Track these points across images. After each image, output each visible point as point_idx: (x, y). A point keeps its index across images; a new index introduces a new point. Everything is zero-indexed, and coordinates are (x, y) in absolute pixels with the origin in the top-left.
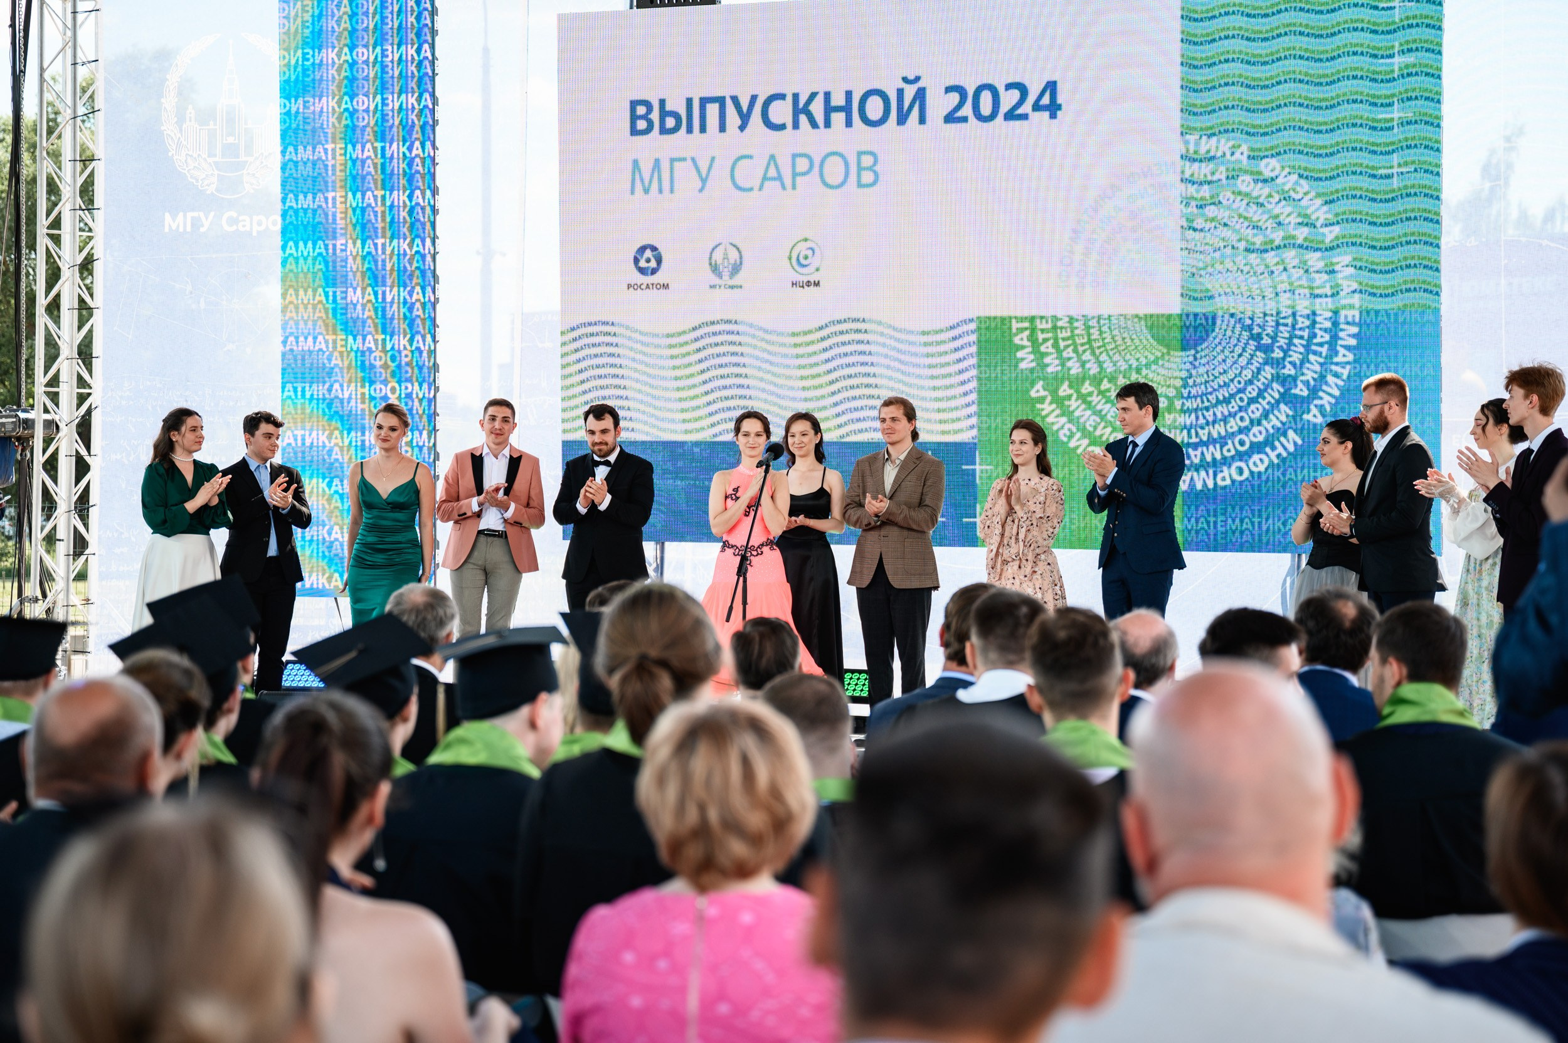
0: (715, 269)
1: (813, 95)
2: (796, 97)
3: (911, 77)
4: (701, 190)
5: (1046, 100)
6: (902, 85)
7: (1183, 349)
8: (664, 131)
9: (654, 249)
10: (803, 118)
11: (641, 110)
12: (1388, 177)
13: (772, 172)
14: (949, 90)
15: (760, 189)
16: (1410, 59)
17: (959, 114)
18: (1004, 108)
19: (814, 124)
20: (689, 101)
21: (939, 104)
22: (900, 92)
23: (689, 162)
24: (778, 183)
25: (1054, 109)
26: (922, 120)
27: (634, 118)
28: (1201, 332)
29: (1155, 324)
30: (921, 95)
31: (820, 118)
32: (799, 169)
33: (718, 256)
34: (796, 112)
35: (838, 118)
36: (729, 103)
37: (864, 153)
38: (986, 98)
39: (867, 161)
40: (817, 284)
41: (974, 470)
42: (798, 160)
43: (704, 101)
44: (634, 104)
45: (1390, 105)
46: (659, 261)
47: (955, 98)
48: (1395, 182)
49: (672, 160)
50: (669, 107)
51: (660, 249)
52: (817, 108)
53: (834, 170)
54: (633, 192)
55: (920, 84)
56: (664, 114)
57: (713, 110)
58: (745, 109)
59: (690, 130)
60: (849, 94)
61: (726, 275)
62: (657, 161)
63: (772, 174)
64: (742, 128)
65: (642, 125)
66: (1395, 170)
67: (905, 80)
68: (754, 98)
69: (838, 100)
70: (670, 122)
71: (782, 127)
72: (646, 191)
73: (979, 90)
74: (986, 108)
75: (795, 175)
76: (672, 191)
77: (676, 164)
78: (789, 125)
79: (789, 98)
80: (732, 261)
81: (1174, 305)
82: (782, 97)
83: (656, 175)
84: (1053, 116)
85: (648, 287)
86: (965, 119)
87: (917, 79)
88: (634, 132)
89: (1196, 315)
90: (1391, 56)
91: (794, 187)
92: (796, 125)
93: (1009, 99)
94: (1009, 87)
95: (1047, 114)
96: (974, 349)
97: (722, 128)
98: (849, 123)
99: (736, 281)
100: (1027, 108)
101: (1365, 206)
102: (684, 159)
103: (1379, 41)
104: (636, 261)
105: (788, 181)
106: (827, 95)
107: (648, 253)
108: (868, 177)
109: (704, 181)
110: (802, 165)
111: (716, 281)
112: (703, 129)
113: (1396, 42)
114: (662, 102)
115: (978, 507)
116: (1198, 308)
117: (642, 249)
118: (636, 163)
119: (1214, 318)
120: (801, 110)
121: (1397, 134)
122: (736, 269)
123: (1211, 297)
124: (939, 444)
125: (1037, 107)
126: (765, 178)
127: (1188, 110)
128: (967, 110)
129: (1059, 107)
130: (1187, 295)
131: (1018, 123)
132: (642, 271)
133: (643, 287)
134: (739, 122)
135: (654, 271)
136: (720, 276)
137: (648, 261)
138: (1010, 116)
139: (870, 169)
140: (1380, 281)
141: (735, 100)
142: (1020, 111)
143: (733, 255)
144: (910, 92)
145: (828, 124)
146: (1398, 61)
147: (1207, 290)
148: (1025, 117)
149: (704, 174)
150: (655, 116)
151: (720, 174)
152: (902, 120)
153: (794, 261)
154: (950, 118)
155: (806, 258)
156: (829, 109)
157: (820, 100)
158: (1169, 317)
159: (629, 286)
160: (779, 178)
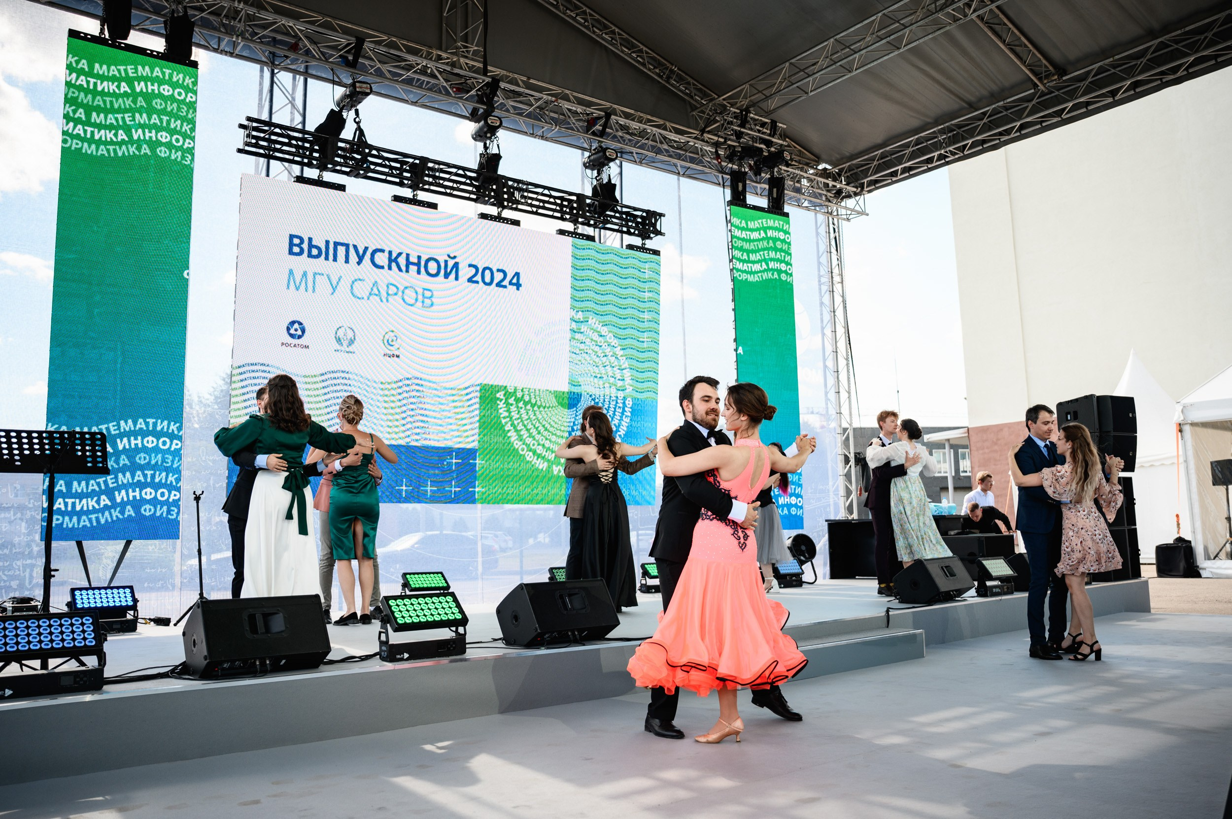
0: (339, 340)
1: (400, 254)
2: (390, 253)
3: (452, 255)
4: (332, 294)
5: (515, 281)
6: (447, 258)
7: (569, 409)
8: (310, 255)
9: (300, 324)
10: (394, 265)
11: (296, 241)
12: (643, 342)
13: (375, 291)
14: (470, 266)
15: (368, 299)
16: (650, 295)
17: (474, 279)
18: (496, 281)
19: (400, 270)
20: (327, 242)
21: (466, 272)
22: (446, 262)
23: (325, 276)
24: (377, 298)
25: (518, 286)
26: (457, 279)
27: (291, 245)
28: (576, 402)
29: (558, 395)
30: (456, 265)
31: (404, 268)
32: (390, 292)
33: (341, 333)
34: (390, 260)
35: (413, 269)
36: (352, 249)
37: (427, 290)
38: (487, 273)
39: (428, 294)
40: (398, 356)
41: (476, 463)
42: (391, 287)
43: (336, 244)
44: (292, 237)
45: (644, 312)
46: (303, 331)
47: (473, 271)
48: (645, 345)
49: (315, 274)
50: (314, 243)
51: (305, 324)
52: (402, 261)
53: (410, 296)
54: (288, 288)
55: (456, 260)
56: (311, 246)
57: (341, 250)
58: (361, 252)
59: (327, 258)
60: (419, 257)
61: (345, 343)
62: (305, 274)
63: (374, 291)
64: (359, 263)
65: (296, 249)
66: (645, 340)
67: (449, 256)
68: (366, 249)
69: (414, 259)
70: (315, 252)
71: (382, 267)
72: (297, 289)
73: (485, 269)
74: (488, 279)
75: (388, 294)
76: (314, 291)
77: (317, 277)
78: (386, 267)
79: (386, 254)
80: (349, 338)
81: (565, 388)
82: (383, 251)
83: (303, 281)
84: (518, 289)
85: (295, 346)
86: (477, 282)
87: (455, 257)
88: (291, 252)
89: (574, 393)
90: (644, 292)
91: (387, 301)
92: (390, 268)
93: (498, 276)
94: (499, 270)
95: (515, 287)
96: (478, 400)
97: (347, 261)
98: (419, 272)
99: (351, 349)
100: (506, 283)
101: (634, 352)
102: (323, 275)
103: (642, 285)
104: (288, 329)
105: (384, 300)
106: (408, 255)
107: (296, 326)
108: (428, 302)
109: (334, 290)
110: (392, 290)
111: (339, 347)
112: (335, 260)
113: (647, 286)
114: (310, 239)
115: (477, 482)
116: (576, 390)
117: (293, 323)
118: (291, 272)
119: (581, 395)
120: (393, 260)
121: (646, 325)
122: (351, 342)
123: (580, 385)
124: (459, 449)
125: (511, 283)
126: (370, 294)
127: (573, 298)
128: (478, 278)
129: (520, 285)
130: (572, 383)
131: (501, 289)
132: (292, 336)
133: (292, 345)
134: (357, 260)
135: (300, 337)
136: (341, 344)
137: (296, 330)
138: (499, 285)
139: (430, 298)
140: (639, 385)
141: (355, 247)
142: (504, 283)
143: (350, 334)
144: (451, 263)
145: (407, 271)
146: (646, 294)
147: (579, 382)
148: (505, 287)
149: (334, 284)
150: (305, 246)
151: (344, 286)
152: (447, 276)
153: (385, 342)
154: (470, 280)
155: (392, 341)
156: (408, 263)
157: (404, 256)
158: (564, 393)
159: (283, 344)
160: (379, 294)
